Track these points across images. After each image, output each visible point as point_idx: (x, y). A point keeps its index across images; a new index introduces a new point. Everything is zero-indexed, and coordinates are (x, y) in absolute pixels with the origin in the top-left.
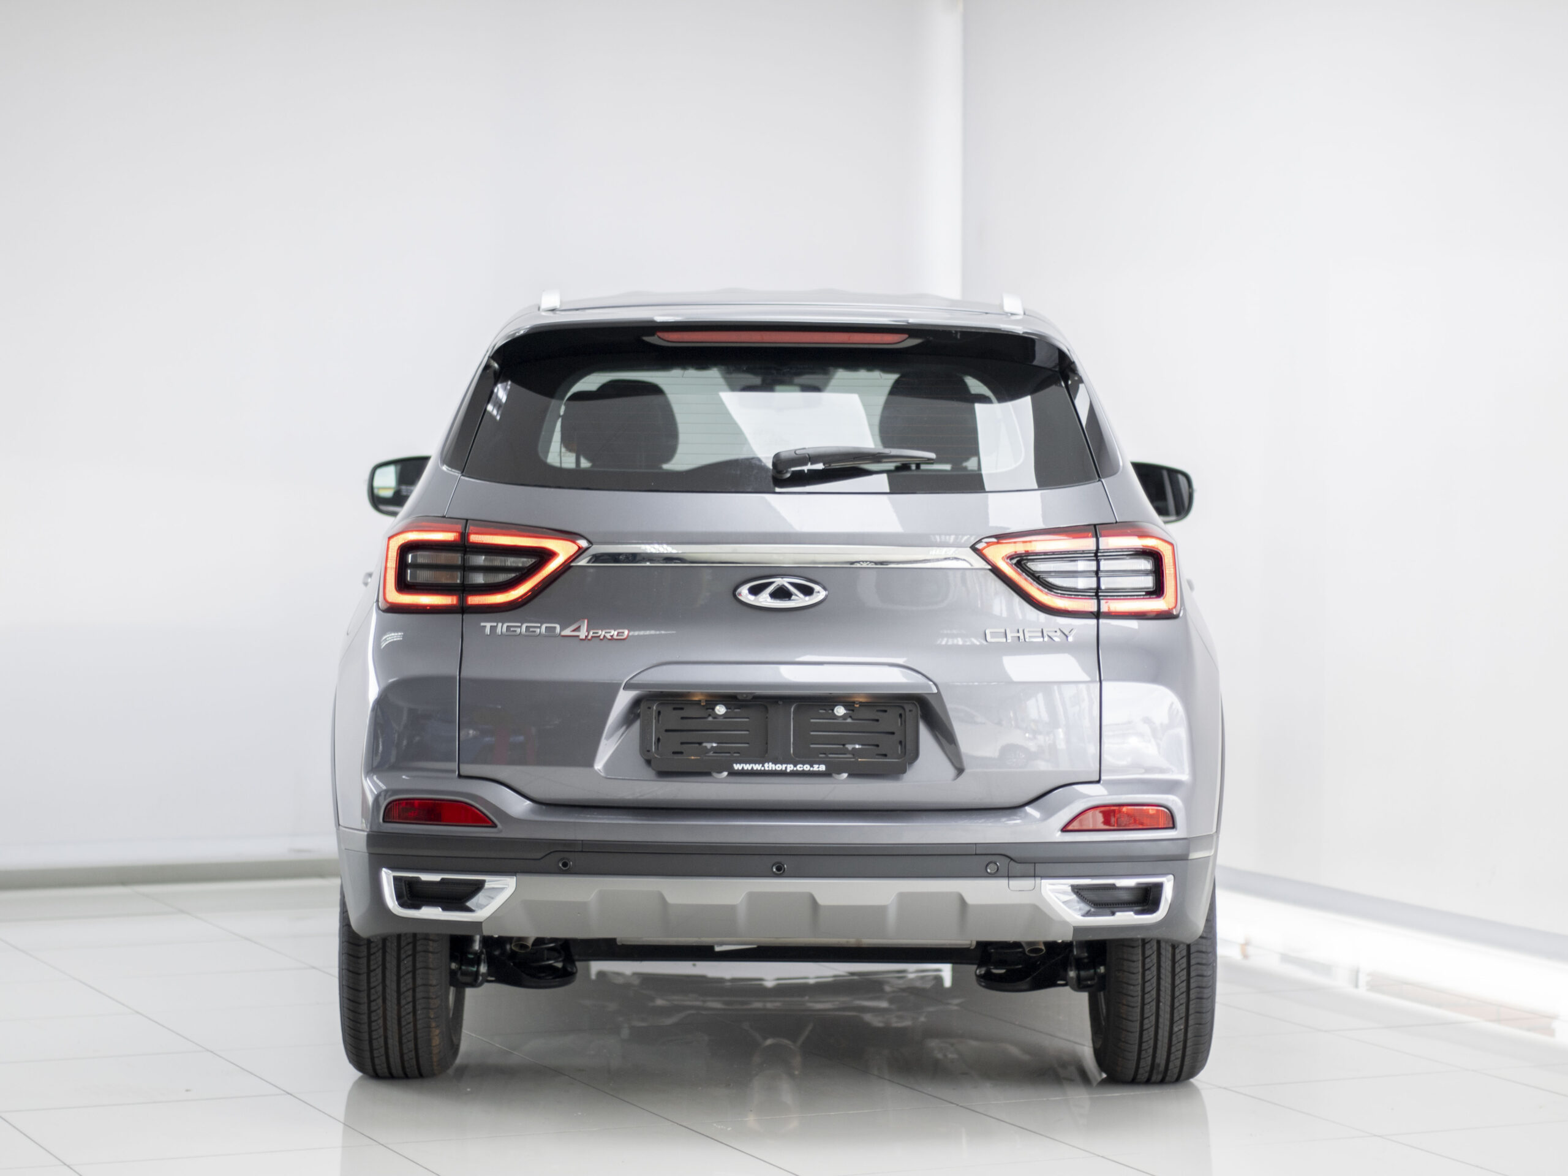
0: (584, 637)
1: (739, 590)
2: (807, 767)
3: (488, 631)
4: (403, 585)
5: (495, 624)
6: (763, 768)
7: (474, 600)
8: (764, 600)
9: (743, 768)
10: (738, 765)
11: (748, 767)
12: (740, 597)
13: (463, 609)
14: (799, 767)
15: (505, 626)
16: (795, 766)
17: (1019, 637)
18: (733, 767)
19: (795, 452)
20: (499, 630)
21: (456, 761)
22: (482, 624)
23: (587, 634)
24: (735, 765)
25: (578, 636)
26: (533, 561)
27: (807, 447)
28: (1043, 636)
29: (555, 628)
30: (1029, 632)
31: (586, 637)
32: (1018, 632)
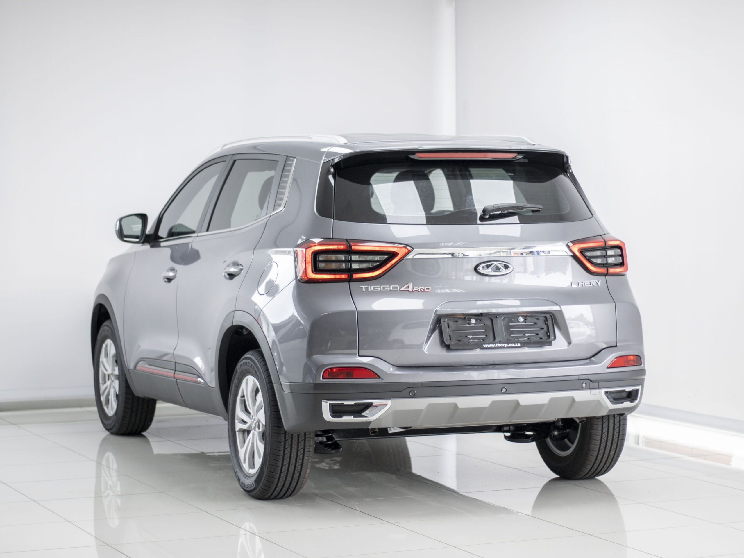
0: (411, 291)
1: (478, 268)
2: (513, 345)
3: (364, 290)
4: (316, 270)
5: (367, 286)
6: (495, 346)
7: (357, 276)
8: (489, 271)
9: (487, 346)
10: (485, 345)
11: (489, 346)
12: (479, 270)
13: (350, 280)
14: (510, 345)
15: (372, 287)
16: (508, 344)
17: (583, 285)
18: (483, 346)
19: (493, 206)
20: (370, 290)
21: (357, 349)
22: (360, 287)
23: (412, 289)
24: (484, 345)
25: (409, 291)
26: (386, 257)
27: (497, 204)
28: (590, 284)
29: (397, 287)
30: (586, 282)
31: (412, 290)
32: (582, 282)
